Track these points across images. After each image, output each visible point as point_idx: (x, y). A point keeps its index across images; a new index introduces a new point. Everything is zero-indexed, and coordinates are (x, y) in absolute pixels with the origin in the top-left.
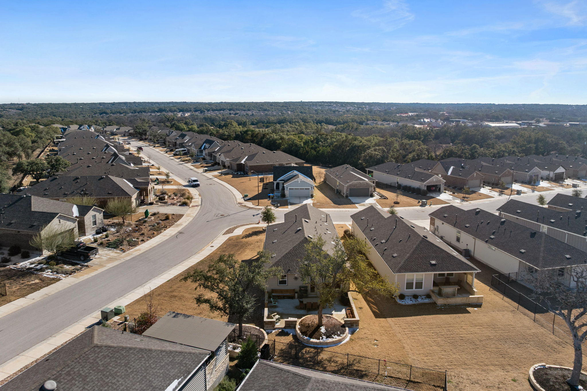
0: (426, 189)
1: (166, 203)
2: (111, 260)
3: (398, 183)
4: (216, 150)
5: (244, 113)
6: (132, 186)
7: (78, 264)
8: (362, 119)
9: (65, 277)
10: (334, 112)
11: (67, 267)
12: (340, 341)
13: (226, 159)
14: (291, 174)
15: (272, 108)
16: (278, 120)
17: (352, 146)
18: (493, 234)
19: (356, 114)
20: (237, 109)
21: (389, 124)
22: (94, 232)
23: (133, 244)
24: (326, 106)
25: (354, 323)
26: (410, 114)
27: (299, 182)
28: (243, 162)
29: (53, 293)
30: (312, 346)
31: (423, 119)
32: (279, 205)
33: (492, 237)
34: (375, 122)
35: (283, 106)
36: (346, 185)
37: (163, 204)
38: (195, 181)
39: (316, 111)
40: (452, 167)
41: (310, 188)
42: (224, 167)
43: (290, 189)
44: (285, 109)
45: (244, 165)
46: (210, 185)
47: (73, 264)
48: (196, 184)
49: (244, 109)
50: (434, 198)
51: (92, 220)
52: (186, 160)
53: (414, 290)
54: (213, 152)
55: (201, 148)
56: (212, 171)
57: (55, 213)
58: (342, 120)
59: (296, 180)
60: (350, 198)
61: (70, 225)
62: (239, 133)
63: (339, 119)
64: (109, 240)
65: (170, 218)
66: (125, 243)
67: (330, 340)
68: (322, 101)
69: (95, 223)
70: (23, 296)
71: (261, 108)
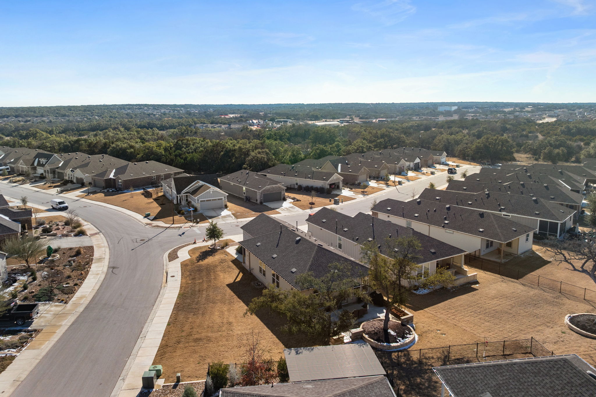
0: (329, 187)
3: (297, 184)
4: (60, 165)
7: (20, 331)
8: (189, 122)
9: (17, 352)
10: (149, 115)
11: (7, 339)
12: (414, 339)
13: (84, 174)
15: (73, 113)
16: (90, 126)
18: (445, 219)
19: (174, 117)
21: (220, 127)
23: (68, 291)
24: (136, 109)
25: (409, 319)
26: (231, 116)
27: (211, 192)
28: (112, 176)
31: (252, 120)
32: (198, 220)
33: (446, 222)
34: (205, 125)
35: (85, 111)
36: (260, 191)
37: (53, 237)
39: (127, 114)
40: (340, 165)
41: (223, 198)
43: (201, 201)
44: (89, 114)
45: (114, 180)
46: (86, 208)
47: (14, 333)
49: (36, 115)
52: (19, 181)
54: (57, 168)
55: (33, 164)
56: (70, 190)
58: (167, 123)
59: (208, 191)
60: (264, 204)
62: (68, 143)
63: (164, 123)
64: (33, 292)
65: (82, 252)
66: (56, 291)
67: (407, 340)
68: (127, 104)
71: (57, 113)
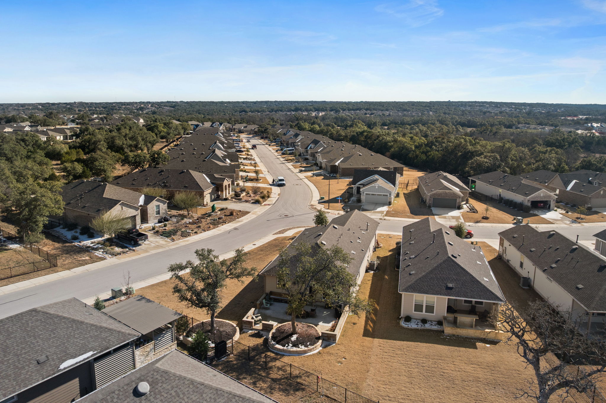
0: (529, 204)
1: (240, 199)
2: (158, 247)
3: (500, 195)
4: (319, 151)
5: (380, 113)
6: (209, 181)
7: (127, 247)
8: (512, 122)
9: (110, 258)
10: (485, 113)
11: (117, 249)
12: (305, 352)
13: (323, 159)
14: (371, 179)
15: (413, 108)
16: (414, 121)
17: (465, 152)
19: (510, 115)
20: (374, 109)
21: (544, 128)
22: (157, 221)
23: (185, 235)
24: (477, 106)
25: (331, 336)
26: (581, 117)
27: (377, 187)
28: (337, 164)
29: (93, 269)
30: (275, 351)
31: (592, 124)
32: (349, 210)
33: (554, 265)
34: (527, 126)
35: (425, 106)
36: (429, 194)
38: (281, 180)
39: (463, 111)
40: (574, 181)
41: (388, 194)
42: (321, 168)
43: (366, 194)
44: (427, 110)
45: (338, 166)
46: (297, 186)
47: (123, 247)
48: (281, 184)
49: (382, 108)
50: (537, 215)
51: (155, 209)
52: (290, 160)
53: (424, 314)
54: (316, 153)
55: (307, 148)
57: (118, 201)
58: (487, 122)
59: (373, 185)
60: (433, 209)
61: (131, 212)
62: (355, 134)
63: (484, 122)
64: (166, 229)
65: (234, 214)
66: (179, 233)
67: (295, 349)
68: (474, 101)
69: (158, 213)
70: (69, 269)
71: (400, 108)
